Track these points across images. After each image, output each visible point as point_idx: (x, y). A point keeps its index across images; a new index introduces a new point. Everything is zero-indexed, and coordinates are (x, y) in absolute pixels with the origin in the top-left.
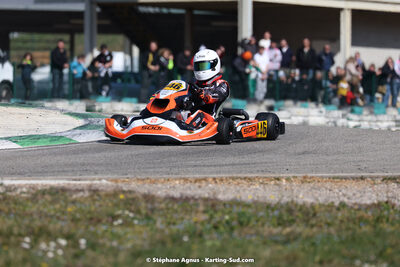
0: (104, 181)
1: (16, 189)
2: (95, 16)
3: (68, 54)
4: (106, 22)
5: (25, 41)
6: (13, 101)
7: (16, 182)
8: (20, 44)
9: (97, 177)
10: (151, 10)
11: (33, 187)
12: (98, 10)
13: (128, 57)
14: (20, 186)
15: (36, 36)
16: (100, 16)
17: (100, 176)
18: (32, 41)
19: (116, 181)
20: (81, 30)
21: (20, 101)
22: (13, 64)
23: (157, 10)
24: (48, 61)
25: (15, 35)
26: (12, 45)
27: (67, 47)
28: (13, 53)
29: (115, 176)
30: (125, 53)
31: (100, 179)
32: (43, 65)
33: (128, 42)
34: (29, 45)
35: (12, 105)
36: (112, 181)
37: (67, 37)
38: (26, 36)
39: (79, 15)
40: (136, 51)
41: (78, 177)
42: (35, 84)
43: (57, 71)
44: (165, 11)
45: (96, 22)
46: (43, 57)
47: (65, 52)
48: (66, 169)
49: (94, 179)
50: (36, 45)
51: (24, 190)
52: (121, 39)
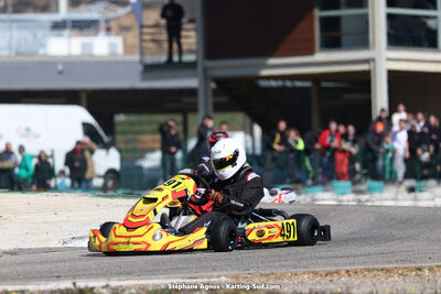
0: (223, 279)
1: (123, 290)
2: (210, 93)
3: (181, 136)
4: (223, 99)
5: (132, 124)
6: (120, 192)
7: (124, 283)
8: (126, 128)
9: (215, 274)
10: (273, 83)
11: (143, 288)
12: (213, 85)
13: (249, 138)
14: (129, 288)
15: (145, 118)
16: (216, 93)
17: (219, 273)
18: (141, 123)
19: (237, 278)
20: (194, 109)
21: (128, 191)
22: (120, 151)
23: (280, 83)
24: (158, 145)
25: (120, 118)
26: (118, 128)
27: (180, 128)
28: (119, 138)
29: (235, 272)
30: (246, 133)
31: (218, 277)
32: (152, 150)
33: (248, 120)
34: (137, 128)
35: (119, 196)
36: (233, 277)
37: (179, 118)
38: (133, 118)
39: (192, 92)
40: (257, 130)
41: (194, 275)
42: (145, 172)
43: (168, 157)
44: (289, 84)
45: (211, 100)
46: (154, 141)
47: (177, 135)
48: (180, 266)
49: (212, 277)
50: (145, 128)
51: (133, 291)
52: (240, 117)
